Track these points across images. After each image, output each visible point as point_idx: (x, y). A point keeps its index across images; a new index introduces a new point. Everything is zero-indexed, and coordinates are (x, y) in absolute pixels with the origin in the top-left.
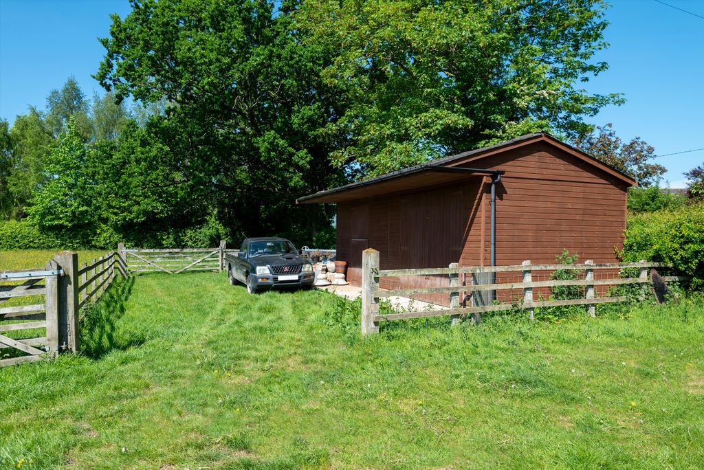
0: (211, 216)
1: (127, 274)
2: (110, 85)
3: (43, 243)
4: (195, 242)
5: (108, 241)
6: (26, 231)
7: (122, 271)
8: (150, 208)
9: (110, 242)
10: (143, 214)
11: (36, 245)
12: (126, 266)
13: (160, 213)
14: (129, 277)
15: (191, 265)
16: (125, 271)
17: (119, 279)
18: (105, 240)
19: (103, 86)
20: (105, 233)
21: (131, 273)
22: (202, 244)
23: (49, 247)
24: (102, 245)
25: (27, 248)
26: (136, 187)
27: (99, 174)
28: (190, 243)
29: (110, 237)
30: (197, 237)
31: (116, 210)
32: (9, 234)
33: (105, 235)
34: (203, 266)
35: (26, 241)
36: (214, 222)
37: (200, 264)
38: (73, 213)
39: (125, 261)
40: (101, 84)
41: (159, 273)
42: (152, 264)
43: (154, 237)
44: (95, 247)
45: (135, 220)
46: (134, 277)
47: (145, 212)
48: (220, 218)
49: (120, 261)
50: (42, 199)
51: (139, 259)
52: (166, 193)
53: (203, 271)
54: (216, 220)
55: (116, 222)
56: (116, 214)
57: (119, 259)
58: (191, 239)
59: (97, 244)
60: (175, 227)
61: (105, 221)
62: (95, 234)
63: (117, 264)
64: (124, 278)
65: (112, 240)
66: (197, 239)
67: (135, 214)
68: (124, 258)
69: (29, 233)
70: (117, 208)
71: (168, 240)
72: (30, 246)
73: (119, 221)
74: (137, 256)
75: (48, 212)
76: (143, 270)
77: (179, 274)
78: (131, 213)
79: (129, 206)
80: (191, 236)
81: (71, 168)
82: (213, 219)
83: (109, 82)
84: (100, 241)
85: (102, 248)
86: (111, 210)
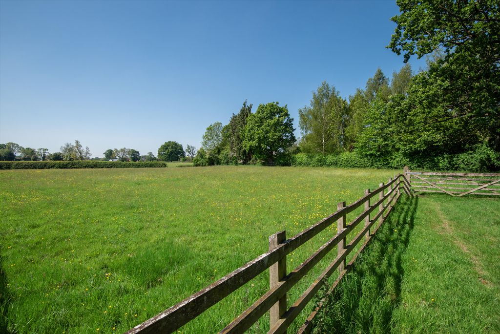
0: (482, 143)
1: (411, 193)
2: (400, 49)
3: (362, 164)
4: (467, 165)
5: (399, 164)
6: (353, 158)
7: (407, 191)
8: (430, 139)
9: (401, 164)
10: (424, 143)
11: (358, 165)
12: (410, 186)
13: (437, 142)
14: (412, 196)
15: (476, 189)
16: (409, 191)
17: (403, 200)
18: (397, 163)
19: (394, 52)
20: (398, 158)
21: (415, 192)
22: (473, 166)
23: (365, 167)
24: (395, 166)
25: (354, 167)
26: (419, 123)
27: (393, 118)
28: (462, 166)
29: (401, 161)
30: (469, 161)
31: (405, 143)
32: (345, 159)
33: (397, 159)
34: (490, 191)
35: (353, 163)
36: (485, 149)
37: (487, 189)
38: (379, 146)
39: (409, 182)
40: (393, 50)
41: (441, 194)
42: (434, 185)
43: (433, 161)
44: (391, 167)
45: (419, 149)
46: (417, 196)
47: (426, 142)
48: (490, 145)
49: (405, 181)
50: (362, 138)
51: (421, 181)
52: (443, 127)
53: (490, 197)
54: (488, 147)
55: (405, 151)
56: (405, 145)
57: (404, 180)
58: (463, 163)
59: (393, 165)
60: (450, 154)
61: (398, 150)
62: (391, 159)
63: (402, 185)
64: (408, 198)
65: (402, 162)
66: (469, 163)
67: (419, 145)
68: (408, 179)
69: (355, 159)
70: (406, 142)
71: (443, 162)
72: (355, 166)
73: (407, 150)
74: (420, 178)
75: (364, 146)
76: (425, 191)
77: (461, 197)
78: (415, 144)
79: (415, 139)
80: (463, 160)
81: (377, 119)
82: (484, 146)
83: (399, 47)
84: (394, 163)
85: (396, 168)
86: (402, 143)
